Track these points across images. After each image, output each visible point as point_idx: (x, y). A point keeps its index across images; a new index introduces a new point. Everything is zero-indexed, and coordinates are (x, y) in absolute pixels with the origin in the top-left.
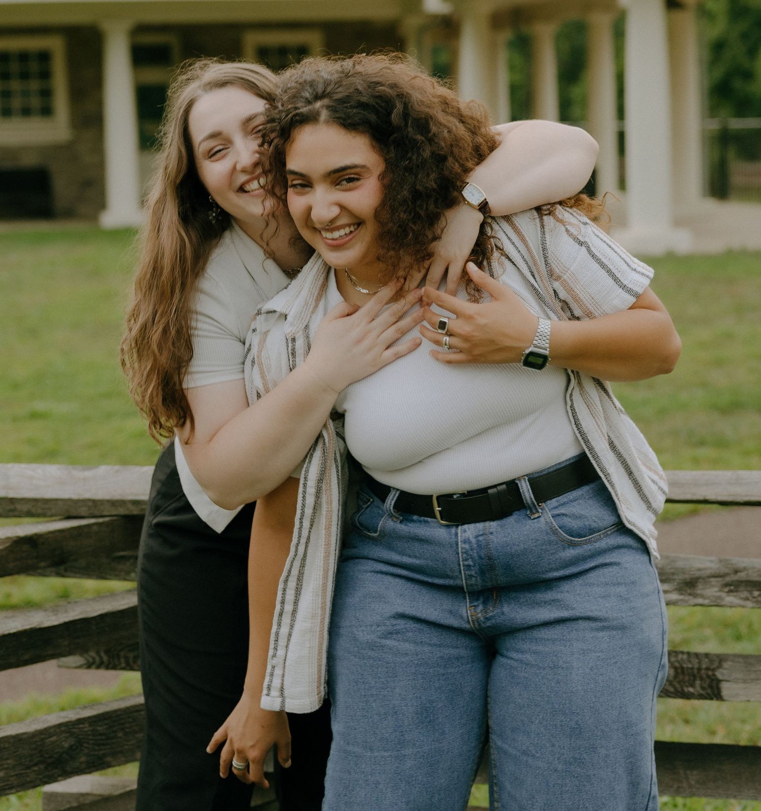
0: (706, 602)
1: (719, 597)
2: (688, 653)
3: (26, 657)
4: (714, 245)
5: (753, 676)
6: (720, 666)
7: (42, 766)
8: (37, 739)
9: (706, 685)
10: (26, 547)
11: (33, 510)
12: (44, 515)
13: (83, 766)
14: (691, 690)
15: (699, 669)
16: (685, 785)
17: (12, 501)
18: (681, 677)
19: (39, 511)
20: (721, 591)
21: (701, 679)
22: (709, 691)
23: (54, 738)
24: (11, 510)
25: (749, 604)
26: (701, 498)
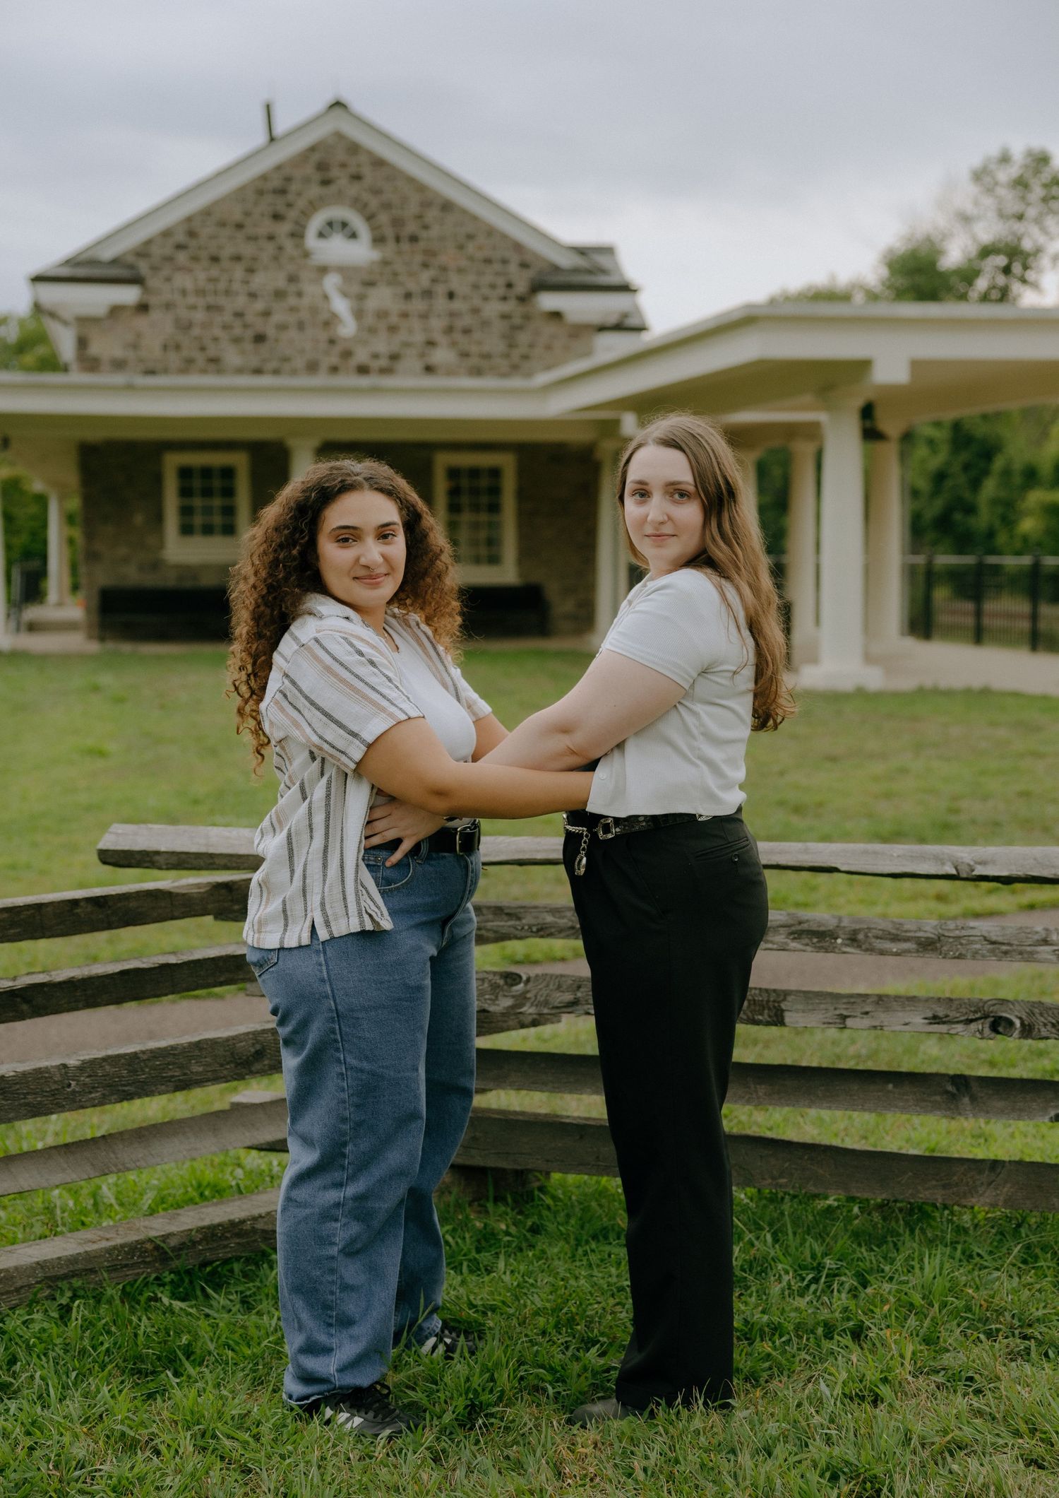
0: (775, 946)
1: (786, 943)
2: (760, 989)
3: (222, 979)
4: (906, 684)
5: (810, 1007)
6: (784, 999)
7: (233, 1065)
8: (230, 1043)
9: (772, 1014)
10: (223, 891)
11: (229, 864)
12: (238, 868)
13: (266, 1068)
14: (760, 1017)
15: (768, 1001)
16: (754, 1096)
17: (211, 856)
18: (752, 1007)
19: (234, 865)
20: (788, 938)
21: (769, 1009)
22: (775, 1019)
23: (242, 1044)
24: (211, 864)
25: (809, 948)
26: (774, 863)
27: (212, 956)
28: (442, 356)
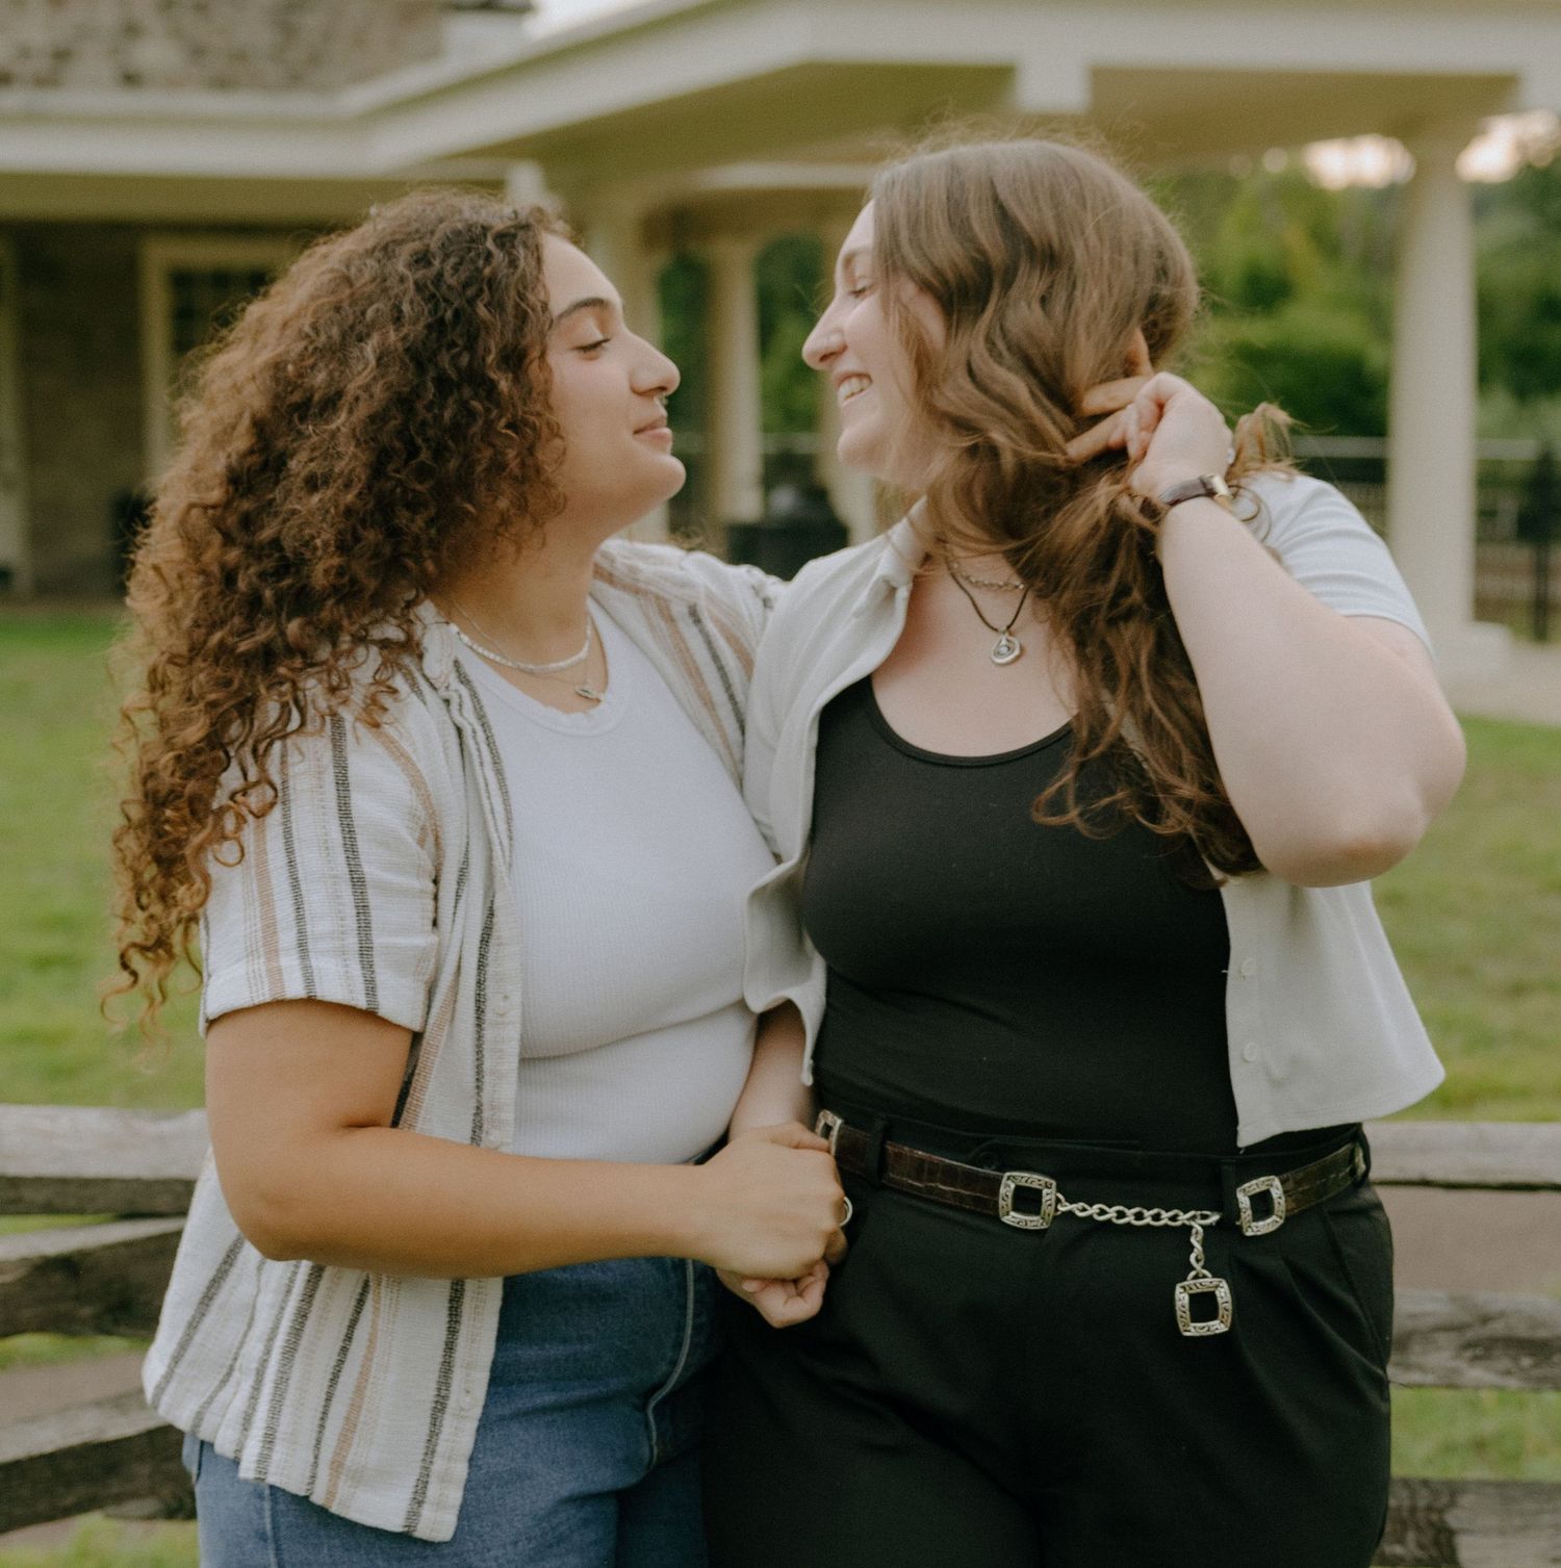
0: (1430, 1379)
1: (1455, 1371)
5: (1517, 1522)
6: (1452, 1504)
9: (1427, 1539)
10: (57, 1278)
12: (80, 1211)
14: (1400, 1550)
15: (1413, 1510)
17: (15, 1182)
19: (72, 1203)
20: (1458, 1356)
21: (1418, 1529)
22: (1434, 1552)
25: (1513, 1382)
27: (48, 1449)
28: (155, 53)
